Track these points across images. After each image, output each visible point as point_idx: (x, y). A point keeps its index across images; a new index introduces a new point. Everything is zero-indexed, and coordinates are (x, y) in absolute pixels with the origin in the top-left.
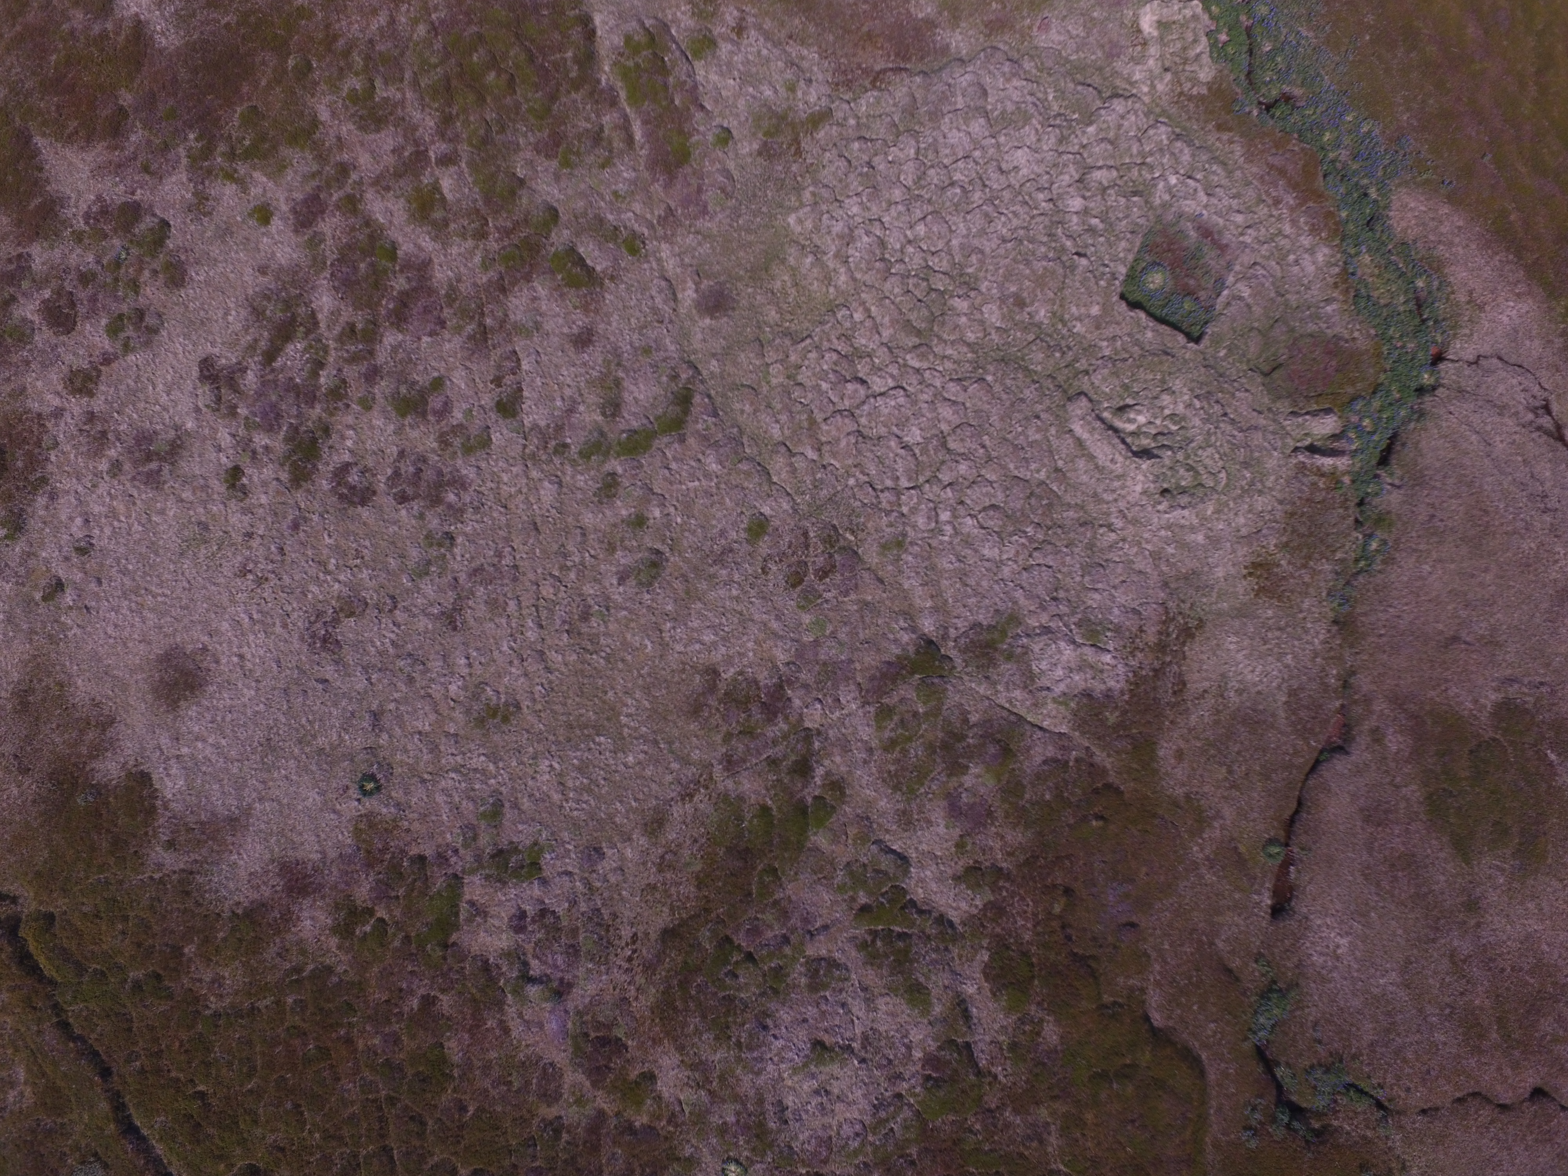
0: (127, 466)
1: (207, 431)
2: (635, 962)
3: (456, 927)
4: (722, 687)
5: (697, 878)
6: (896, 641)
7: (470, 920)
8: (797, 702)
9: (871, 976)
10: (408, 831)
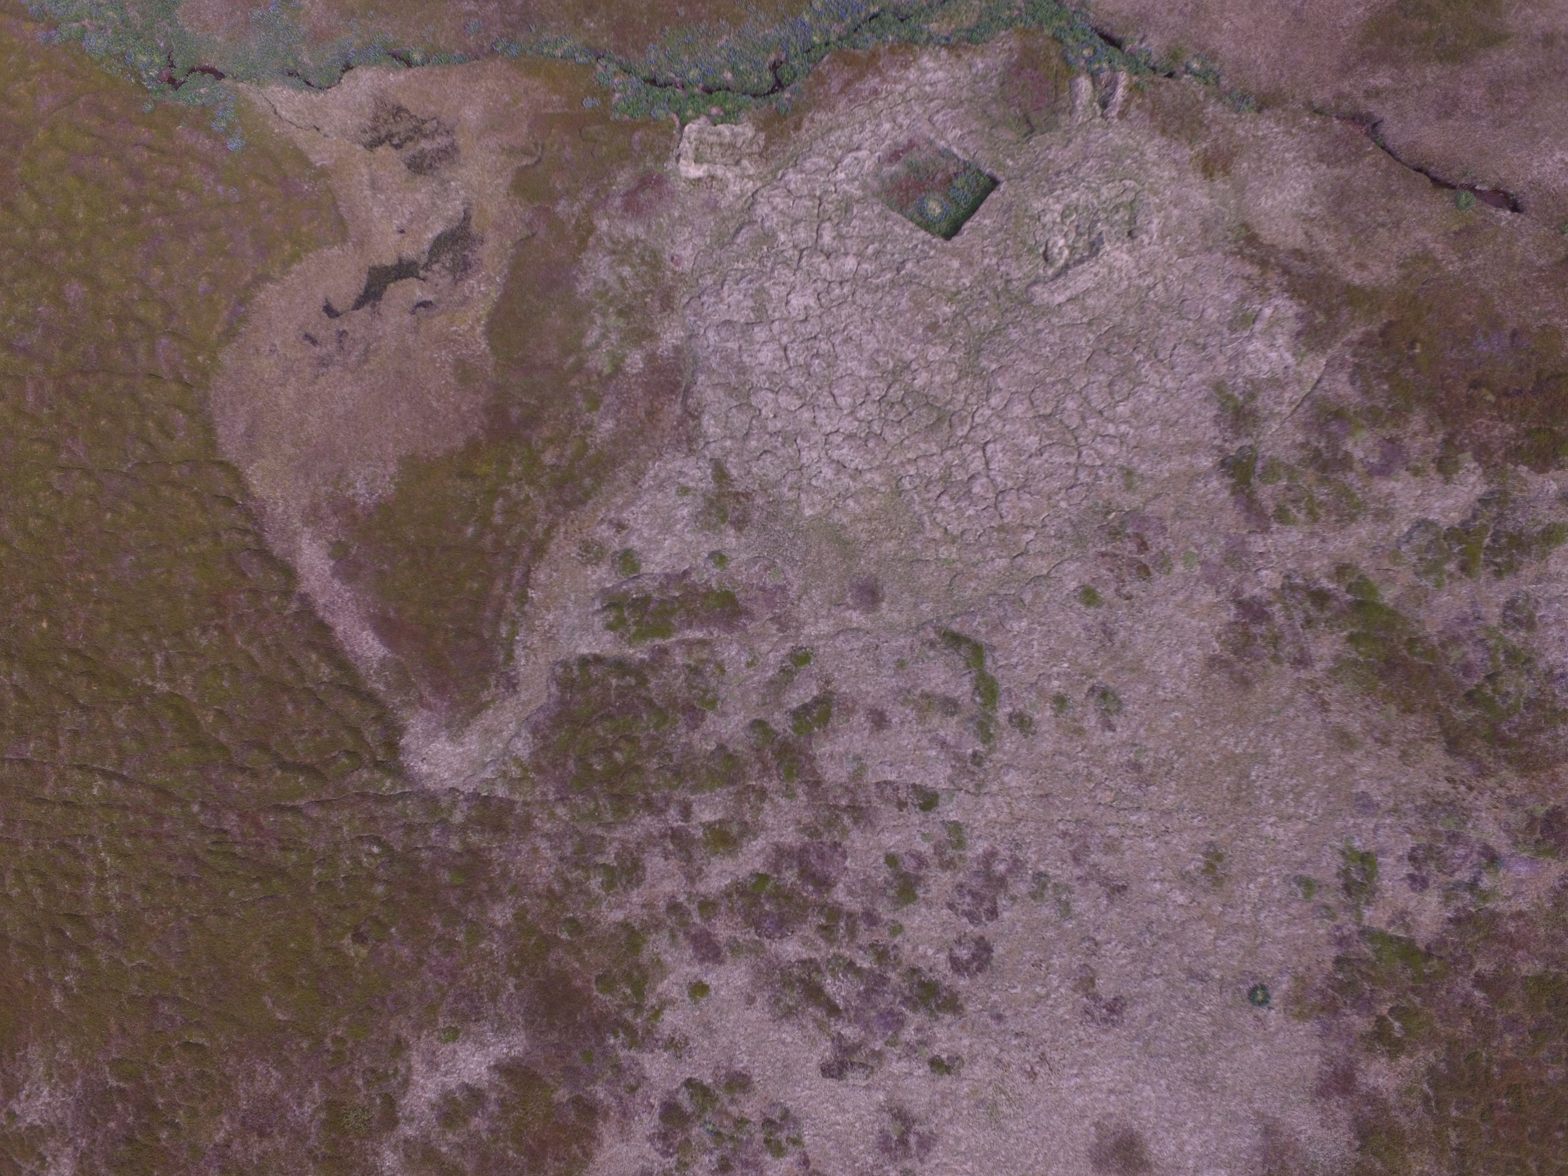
0: (908, 1164)
1: (890, 1082)
2: (1474, 783)
3: (1411, 942)
4: (1228, 655)
5: (1404, 711)
6: (1215, 493)
7: (1407, 928)
8: (1257, 591)
9: (1528, 572)
10: (1308, 969)
